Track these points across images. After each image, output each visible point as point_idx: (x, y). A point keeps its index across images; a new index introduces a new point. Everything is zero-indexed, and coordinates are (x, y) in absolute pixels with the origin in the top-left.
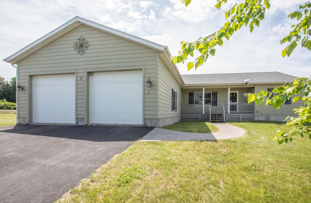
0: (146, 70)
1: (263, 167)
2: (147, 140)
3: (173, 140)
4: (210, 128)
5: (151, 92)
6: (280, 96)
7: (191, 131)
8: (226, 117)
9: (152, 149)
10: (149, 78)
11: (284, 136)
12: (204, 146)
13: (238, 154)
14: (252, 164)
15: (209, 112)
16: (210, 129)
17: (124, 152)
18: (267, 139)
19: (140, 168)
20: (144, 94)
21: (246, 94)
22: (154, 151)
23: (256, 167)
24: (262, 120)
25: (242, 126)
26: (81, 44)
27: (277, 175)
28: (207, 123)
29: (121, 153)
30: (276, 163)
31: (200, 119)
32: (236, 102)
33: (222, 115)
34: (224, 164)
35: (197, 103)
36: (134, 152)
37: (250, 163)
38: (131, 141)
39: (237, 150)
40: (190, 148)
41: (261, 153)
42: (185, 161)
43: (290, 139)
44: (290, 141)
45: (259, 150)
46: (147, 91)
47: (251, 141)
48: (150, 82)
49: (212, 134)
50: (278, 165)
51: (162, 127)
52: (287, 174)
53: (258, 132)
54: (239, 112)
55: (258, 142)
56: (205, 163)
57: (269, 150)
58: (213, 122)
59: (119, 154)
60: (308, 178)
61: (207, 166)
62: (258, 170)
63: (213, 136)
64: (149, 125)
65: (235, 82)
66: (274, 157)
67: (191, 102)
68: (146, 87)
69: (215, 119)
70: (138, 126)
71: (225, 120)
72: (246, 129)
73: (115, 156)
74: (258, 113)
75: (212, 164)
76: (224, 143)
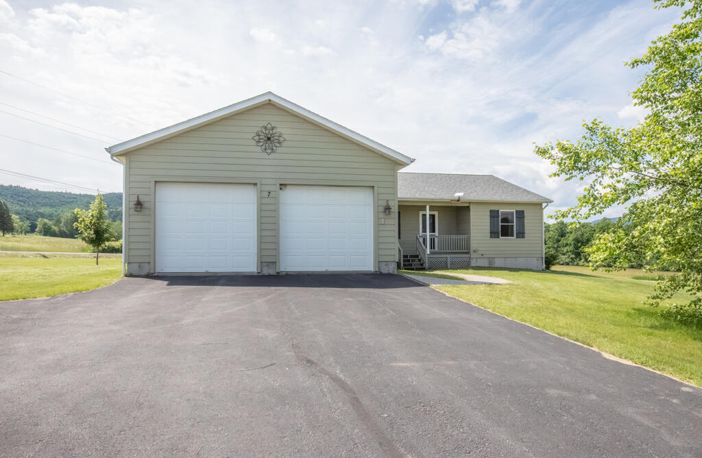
0: (380, 189)
5: (388, 222)
20: (378, 225)
24: (483, 266)
26: (269, 136)
32: (434, 232)
33: (418, 256)
46: (383, 220)
64: (384, 270)
65: (438, 197)
68: (380, 214)
70: (367, 273)
71: (427, 265)
74: (476, 253)
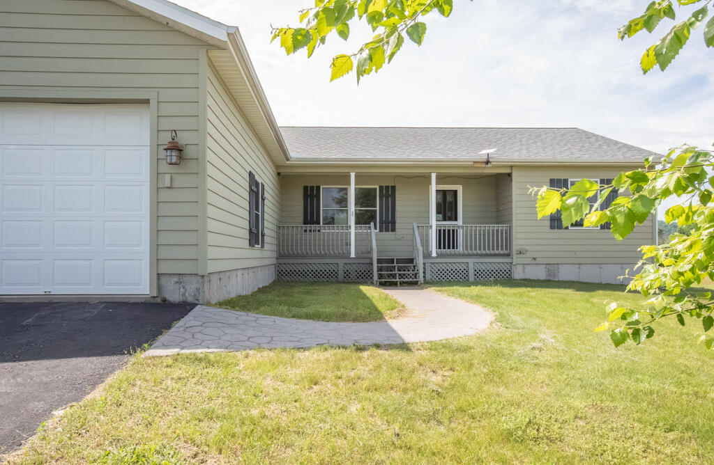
0: (161, 104)
1: (560, 428)
2: (175, 351)
3: (265, 346)
4: (381, 306)
5: (179, 181)
6: (636, 200)
7: (316, 317)
8: (424, 268)
9: (194, 380)
10: (174, 134)
11: (630, 320)
12: (371, 367)
13: (480, 390)
14: (527, 420)
15: (370, 252)
16: (380, 309)
17: (89, 397)
18: (559, 337)
19: (158, 452)
20: (157, 189)
21: (536, 189)
22: (200, 388)
23: (538, 430)
24: (536, 279)
25: (477, 299)
27: (605, 451)
28: (365, 289)
29: (77, 400)
30: (596, 413)
31: (341, 274)
32: (456, 219)
33: (411, 261)
34: (440, 423)
35: (331, 221)
36: (129, 393)
37: (521, 416)
38: (114, 354)
39: (475, 375)
40: (323, 374)
41: (549, 385)
42: (313, 420)
43: (647, 332)
44: (648, 336)
45: (542, 375)
46: (168, 177)
47: (514, 346)
48: (176, 148)
49: (388, 325)
50: (605, 422)
51: (220, 304)
52: (632, 450)
53: (531, 315)
54: (466, 252)
55: (533, 348)
56: (379, 423)
57: (571, 373)
58: (383, 285)
59: (72, 406)
60: (696, 457)
61: (388, 433)
62: (545, 441)
63: (394, 331)
64: (174, 295)
65: (451, 157)
66: (589, 396)
67: (311, 217)
68: (163, 163)
69: (389, 276)
70: (132, 301)
71: (421, 279)
72: (493, 306)
73: (54, 412)
74: (521, 256)
75: (404, 424)
76: (433, 352)
